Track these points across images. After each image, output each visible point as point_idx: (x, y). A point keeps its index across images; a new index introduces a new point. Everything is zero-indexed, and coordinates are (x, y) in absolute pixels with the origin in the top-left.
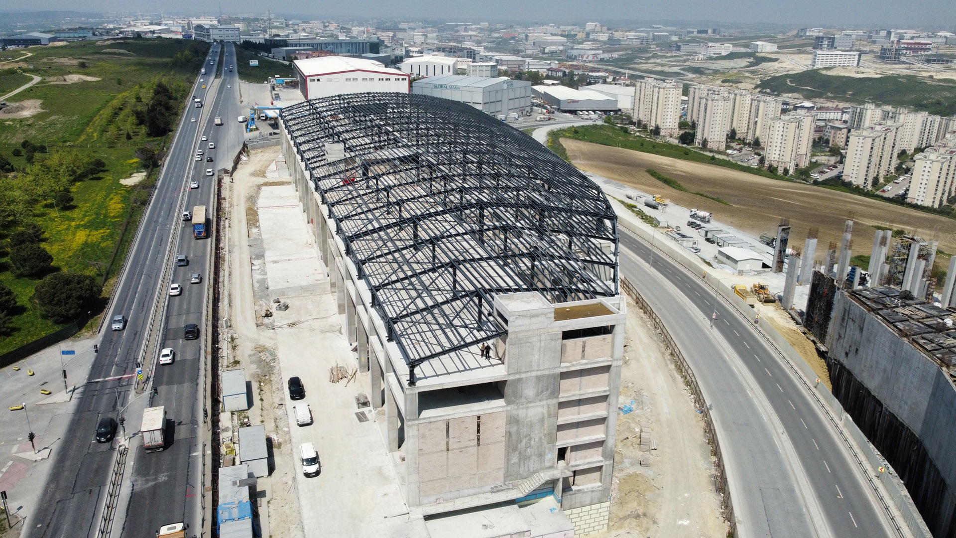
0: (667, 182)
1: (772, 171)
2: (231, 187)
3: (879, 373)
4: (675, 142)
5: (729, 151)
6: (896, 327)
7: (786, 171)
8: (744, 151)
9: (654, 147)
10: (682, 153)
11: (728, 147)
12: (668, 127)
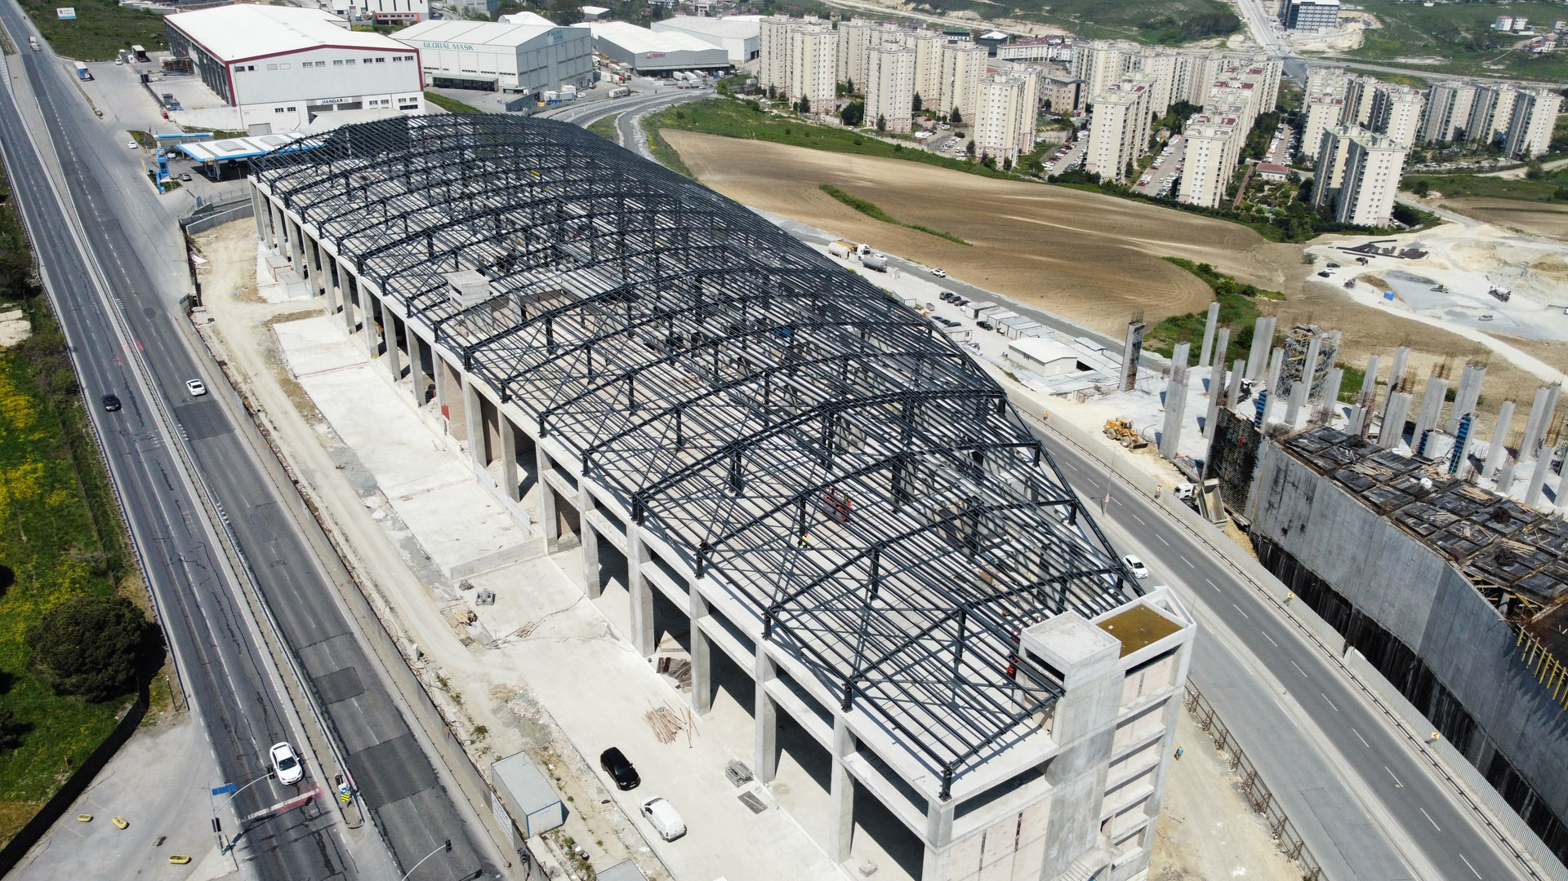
0: (862, 207)
1: (987, 166)
2: (216, 332)
3: (1343, 561)
4: (835, 122)
5: (919, 135)
6: (1366, 498)
7: (1008, 163)
8: (940, 133)
9: (807, 135)
10: (851, 143)
11: (916, 127)
12: (821, 97)
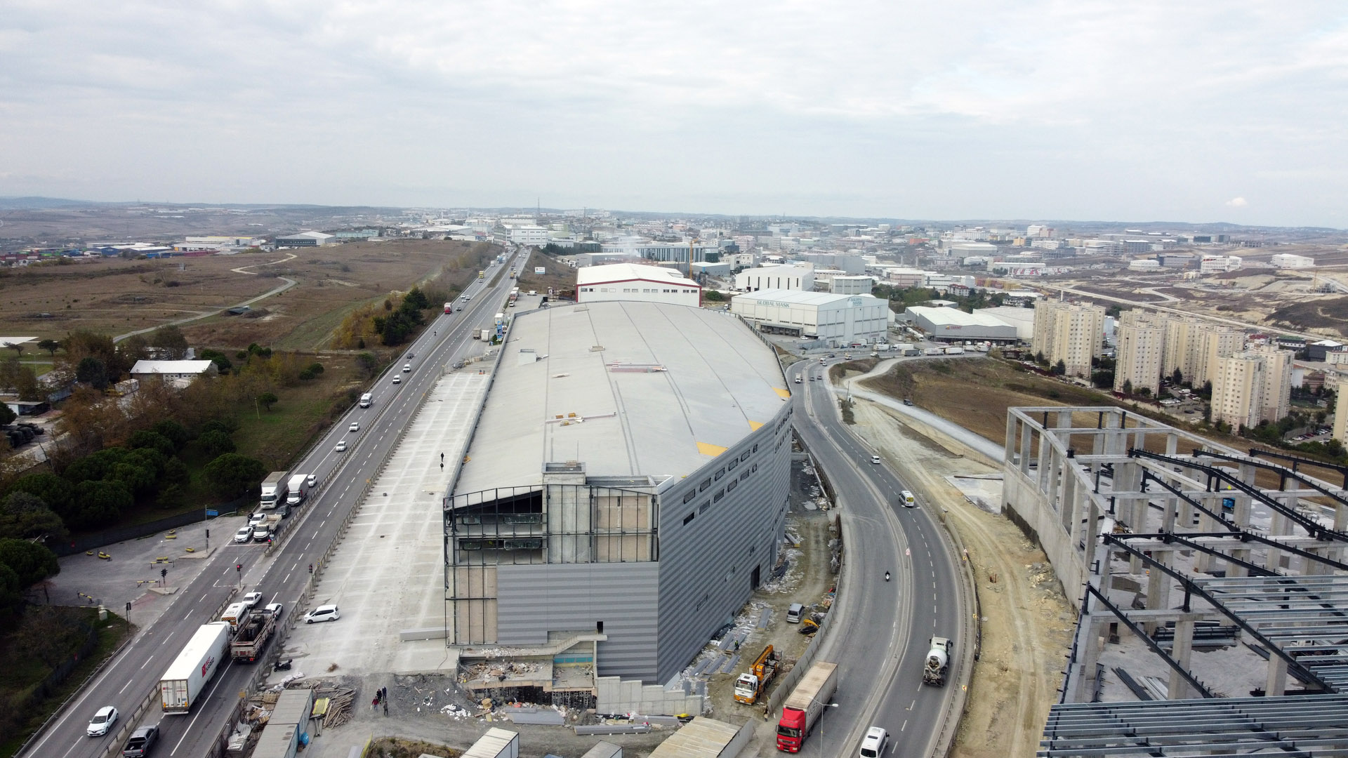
1: (1219, 430)
4: (1086, 384)
7: (1243, 429)
11: (1163, 394)
12: (1076, 363)
